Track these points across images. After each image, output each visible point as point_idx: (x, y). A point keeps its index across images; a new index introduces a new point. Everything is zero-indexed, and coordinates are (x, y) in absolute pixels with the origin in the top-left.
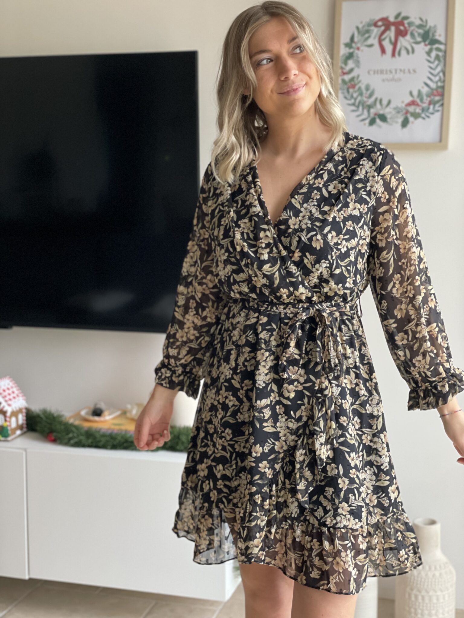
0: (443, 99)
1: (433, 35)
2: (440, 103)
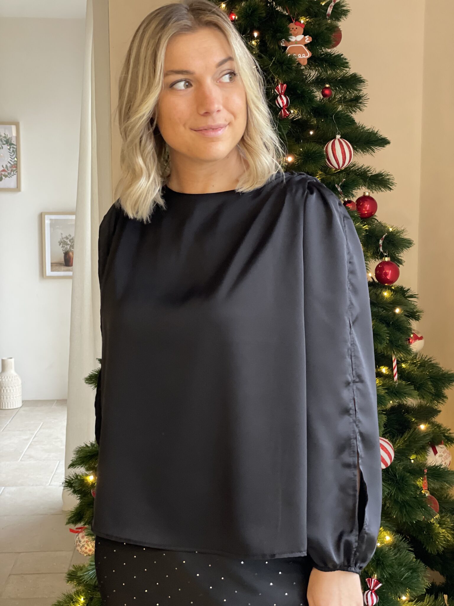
0: (17, 169)
1: (11, 141)
2: (16, 171)
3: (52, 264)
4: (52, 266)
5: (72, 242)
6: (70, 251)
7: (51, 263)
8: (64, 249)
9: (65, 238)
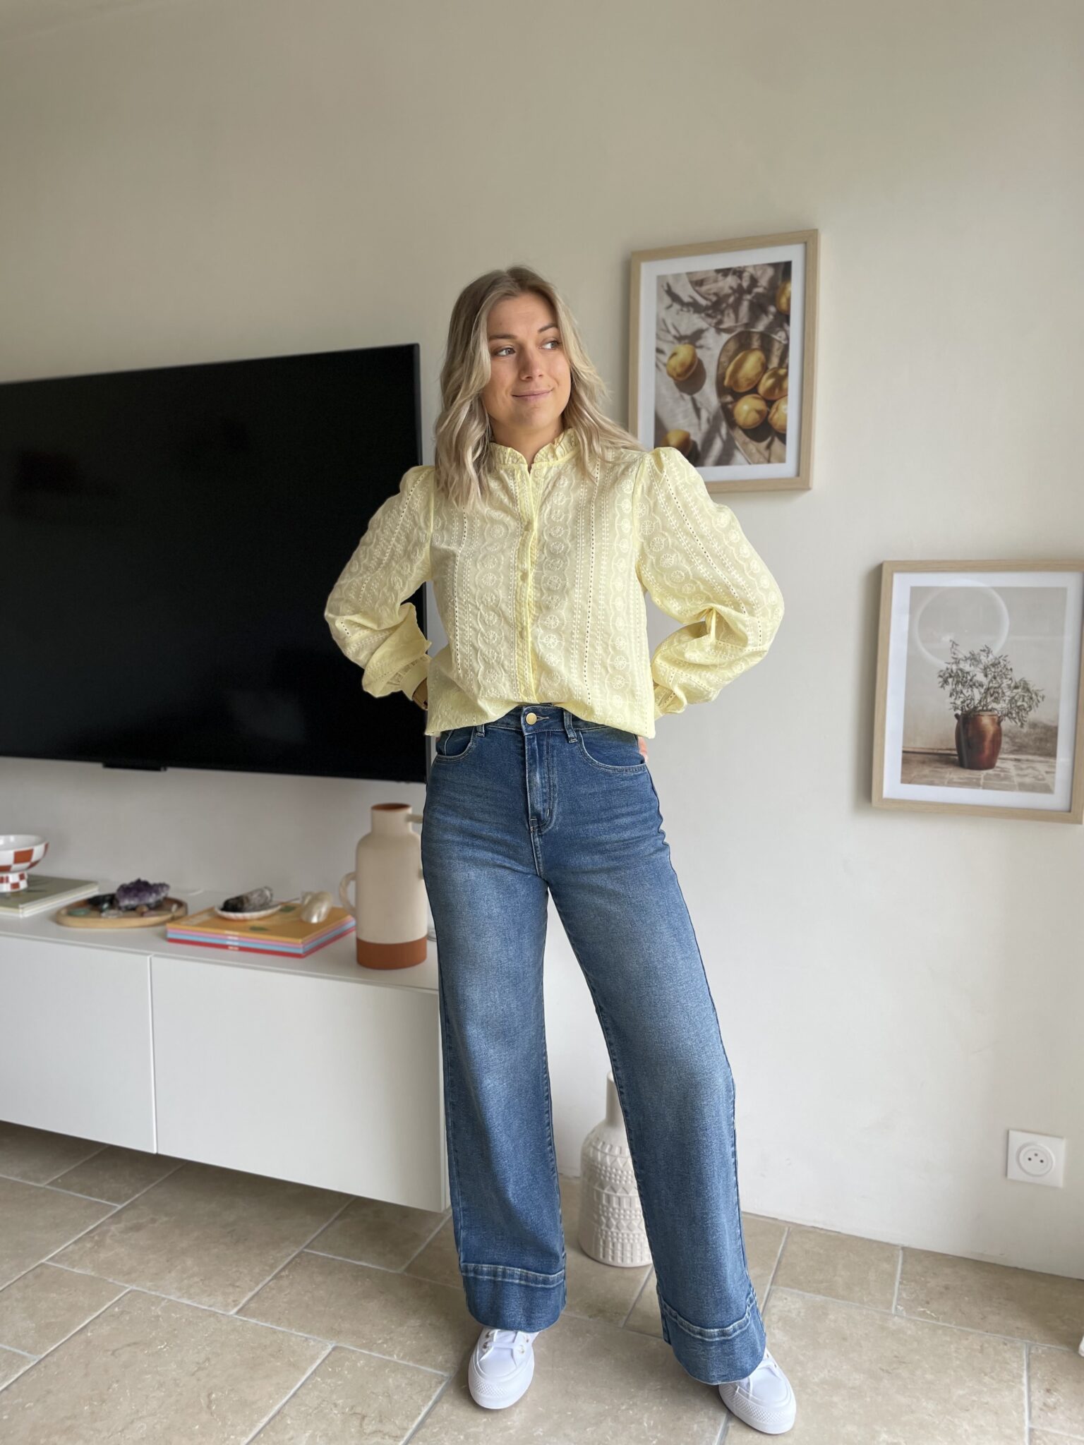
3: (910, 758)
4: (905, 761)
5: (995, 678)
6: (982, 710)
7: (904, 752)
8: (959, 702)
9: (966, 659)
